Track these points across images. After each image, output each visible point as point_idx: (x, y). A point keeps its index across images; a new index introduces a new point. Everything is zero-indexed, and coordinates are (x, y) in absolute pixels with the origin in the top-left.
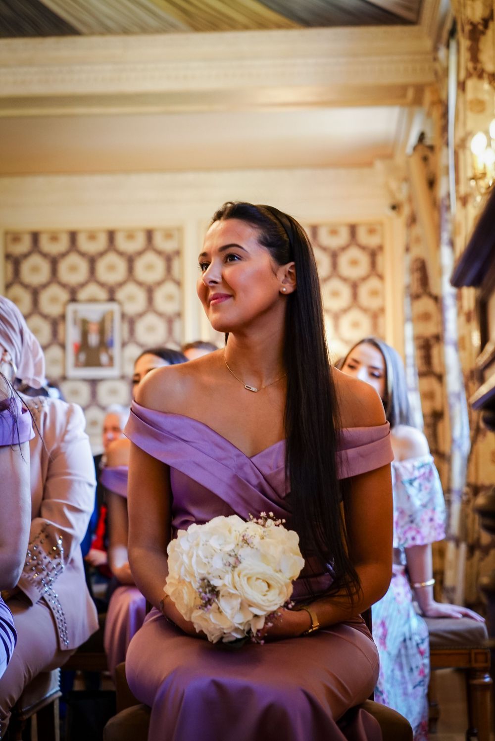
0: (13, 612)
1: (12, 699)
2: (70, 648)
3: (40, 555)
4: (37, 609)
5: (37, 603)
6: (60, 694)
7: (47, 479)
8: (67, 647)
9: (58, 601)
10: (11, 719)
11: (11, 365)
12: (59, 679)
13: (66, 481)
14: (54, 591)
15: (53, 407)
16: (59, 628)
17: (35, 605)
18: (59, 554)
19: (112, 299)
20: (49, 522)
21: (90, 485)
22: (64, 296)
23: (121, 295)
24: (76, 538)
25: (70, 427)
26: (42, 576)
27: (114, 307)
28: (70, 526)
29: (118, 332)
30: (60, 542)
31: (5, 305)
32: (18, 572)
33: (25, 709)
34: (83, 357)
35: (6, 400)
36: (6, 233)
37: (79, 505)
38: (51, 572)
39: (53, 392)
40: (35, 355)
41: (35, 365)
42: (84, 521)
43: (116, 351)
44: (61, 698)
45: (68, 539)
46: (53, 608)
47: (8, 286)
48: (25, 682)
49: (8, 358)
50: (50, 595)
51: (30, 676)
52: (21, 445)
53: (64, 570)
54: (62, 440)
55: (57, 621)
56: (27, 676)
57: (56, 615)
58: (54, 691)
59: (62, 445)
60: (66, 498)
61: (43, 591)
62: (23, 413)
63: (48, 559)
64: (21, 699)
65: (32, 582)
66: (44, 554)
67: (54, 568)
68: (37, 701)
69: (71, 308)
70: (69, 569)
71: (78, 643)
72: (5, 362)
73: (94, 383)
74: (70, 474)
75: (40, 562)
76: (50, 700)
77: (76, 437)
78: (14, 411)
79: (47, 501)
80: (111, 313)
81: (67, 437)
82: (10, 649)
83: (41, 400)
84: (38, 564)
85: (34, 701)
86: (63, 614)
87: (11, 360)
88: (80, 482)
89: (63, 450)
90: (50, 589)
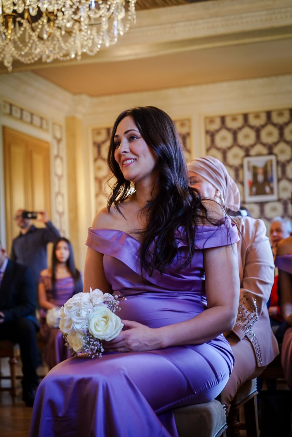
0: (231, 345)
1: (231, 396)
2: (263, 365)
3: (243, 311)
4: (243, 343)
5: (242, 339)
6: (257, 393)
7: (245, 265)
8: (262, 365)
9: (255, 337)
10: (230, 409)
11: (220, 198)
12: (256, 384)
13: (257, 266)
14: (252, 332)
15: (247, 222)
16: (257, 354)
17: (242, 341)
18: (255, 310)
19: (271, 153)
20: (248, 291)
21: (272, 268)
22: (242, 153)
23: (276, 150)
24: (265, 300)
25: (258, 233)
26: (245, 323)
27: (273, 158)
28: (261, 292)
29: (275, 172)
30: (255, 302)
31: (216, 162)
32: (234, 321)
33: (238, 402)
34: (254, 189)
35: (222, 219)
36: (206, 118)
37: (266, 280)
38: (250, 320)
39: (244, 213)
40: (235, 191)
41: (235, 198)
42: (269, 290)
43: (275, 184)
44: (258, 395)
45: (260, 300)
46: (253, 342)
47: (208, 150)
48: (238, 386)
49: (219, 194)
50: (250, 334)
51: (241, 383)
52: (232, 245)
53: (258, 319)
54: (254, 241)
55: (255, 350)
56: (239, 383)
57: (255, 346)
58: (254, 391)
59: (254, 244)
60: (257, 276)
61: (246, 332)
62: (232, 226)
63: (248, 313)
64: (236, 396)
65: (239, 327)
66: (246, 310)
67: (252, 318)
68: (245, 398)
69: (246, 160)
70: (260, 318)
71: (268, 362)
72: (217, 197)
73: (262, 205)
74: (259, 262)
75: (244, 315)
76: (252, 397)
77: (262, 239)
78: (227, 225)
79: (246, 278)
80: (271, 161)
81: (256, 240)
82: (231, 367)
83: (240, 218)
84: (243, 316)
85: (243, 397)
86: (258, 345)
87: (221, 195)
88: (265, 266)
89: (254, 248)
90: (250, 330)
